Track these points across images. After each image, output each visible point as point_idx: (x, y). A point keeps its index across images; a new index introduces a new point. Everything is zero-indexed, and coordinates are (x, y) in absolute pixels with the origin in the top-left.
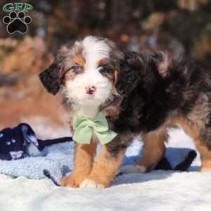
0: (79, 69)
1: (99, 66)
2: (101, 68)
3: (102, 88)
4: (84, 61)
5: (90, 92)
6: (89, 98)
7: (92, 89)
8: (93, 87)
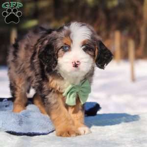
0: (67, 48)
1: (83, 46)
2: (84, 47)
3: (85, 62)
4: (72, 41)
5: (76, 66)
6: (76, 71)
7: (77, 63)
8: (78, 62)
